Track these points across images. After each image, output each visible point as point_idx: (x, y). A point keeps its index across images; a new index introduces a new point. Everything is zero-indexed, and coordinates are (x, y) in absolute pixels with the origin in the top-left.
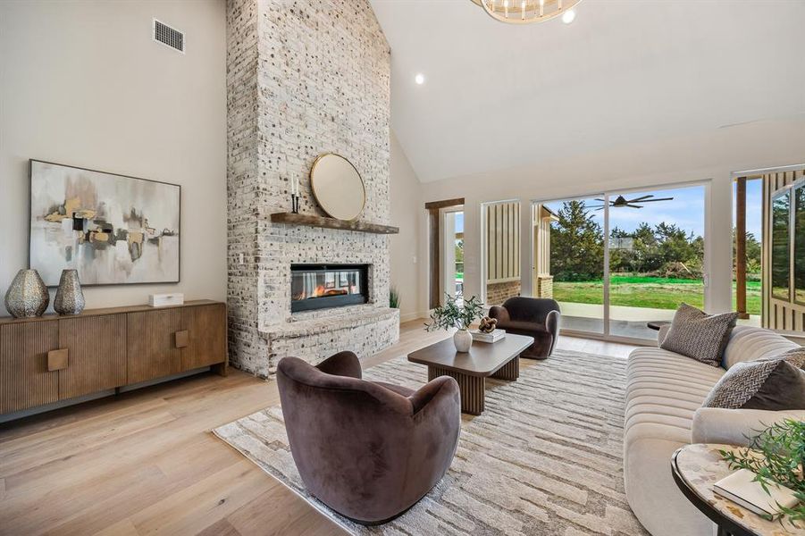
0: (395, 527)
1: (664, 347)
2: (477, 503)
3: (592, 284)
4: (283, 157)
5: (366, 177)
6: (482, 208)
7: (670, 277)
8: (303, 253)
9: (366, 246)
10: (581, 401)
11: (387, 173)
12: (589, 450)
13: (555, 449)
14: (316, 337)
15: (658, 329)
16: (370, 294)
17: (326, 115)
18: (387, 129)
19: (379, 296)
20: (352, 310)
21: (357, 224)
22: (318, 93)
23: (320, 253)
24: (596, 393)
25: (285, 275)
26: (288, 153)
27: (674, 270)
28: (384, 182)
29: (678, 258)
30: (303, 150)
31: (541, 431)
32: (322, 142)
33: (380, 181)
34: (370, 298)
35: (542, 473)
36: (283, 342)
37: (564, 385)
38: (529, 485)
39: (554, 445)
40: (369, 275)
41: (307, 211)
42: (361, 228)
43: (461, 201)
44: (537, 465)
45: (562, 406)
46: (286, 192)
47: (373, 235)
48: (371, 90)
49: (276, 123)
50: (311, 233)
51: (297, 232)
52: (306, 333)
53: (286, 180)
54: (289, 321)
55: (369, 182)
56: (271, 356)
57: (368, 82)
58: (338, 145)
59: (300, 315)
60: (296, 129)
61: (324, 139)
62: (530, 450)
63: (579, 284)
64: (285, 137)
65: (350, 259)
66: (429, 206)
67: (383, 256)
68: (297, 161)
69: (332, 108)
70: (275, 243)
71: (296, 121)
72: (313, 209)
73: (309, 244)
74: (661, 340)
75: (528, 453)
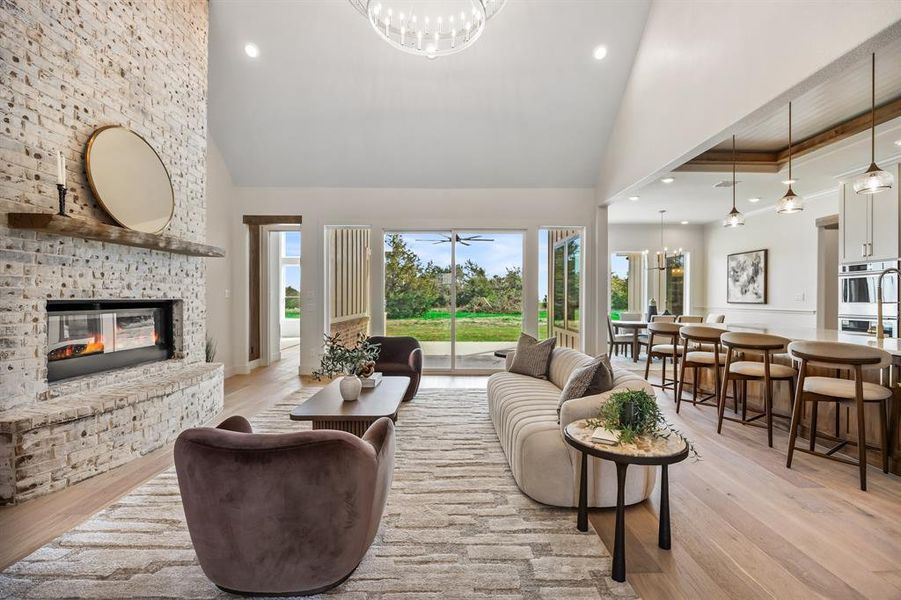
0: (355, 580)
1: (512, 371)
2: (417, 531)
3: (414, 320)
4: (33, 117)
5: (173, 170)
6: (325, 231)
7: (478, 311)
8: (69, 282)
9: (173, 273)
10: (458, 428)
11: (202, 169)
12: (480, 464)
13: (456, 471)
14: (108, 417)
15: (505, 357)
16: (177, 345)
17: (111, 64)
18: (203, 106)
19: (191, 344)
20: (152, 369)
21: (169, 241)
22: (100, 27)
23: (99, 284)
24: (466, 420)
25: (36, 320)
26: (44, 111)
27: (480, 305)
28: (199, 182)
29: (481, 293)
30: (70, 111)
31: (439, 461)
32: (104, 106)
33: (193, 179)
34: (176, 351)
35: (456, 491)
36: (45, 434)
37: (438, 420)
38: (450, 504)
39: (454, 469)
40: (175, 316)
41: (78, 211)
42: (174, 247)
43: (298, 219)
44: (449, 488)
45: (445, 437)
46: (37, 177)
47: (182, 258)
48: (181, 44)
49: (20, 54)
50: (84, 251)
51: (58, 247)
52: (90, 412)
53: (38, 156)
54: (44, 397)
55: (178, 179)
56: (22, 460)
57: (179, 33)
58: (131, 114)
59: (63, 387)
60: (57, 73)
61: (106, 100)
62: (437, 478)
63: (403, 321)
64: (39, 84)
65: (148, 292)
66: (248, 220)
67: (196, 289)
68: (60, 128)
69: (120, 55)
70: (14, 264)
71: (59, 61)
72: (87, 211)
73: (80, 268)
74: (508, 365)
75: (437, 481)
